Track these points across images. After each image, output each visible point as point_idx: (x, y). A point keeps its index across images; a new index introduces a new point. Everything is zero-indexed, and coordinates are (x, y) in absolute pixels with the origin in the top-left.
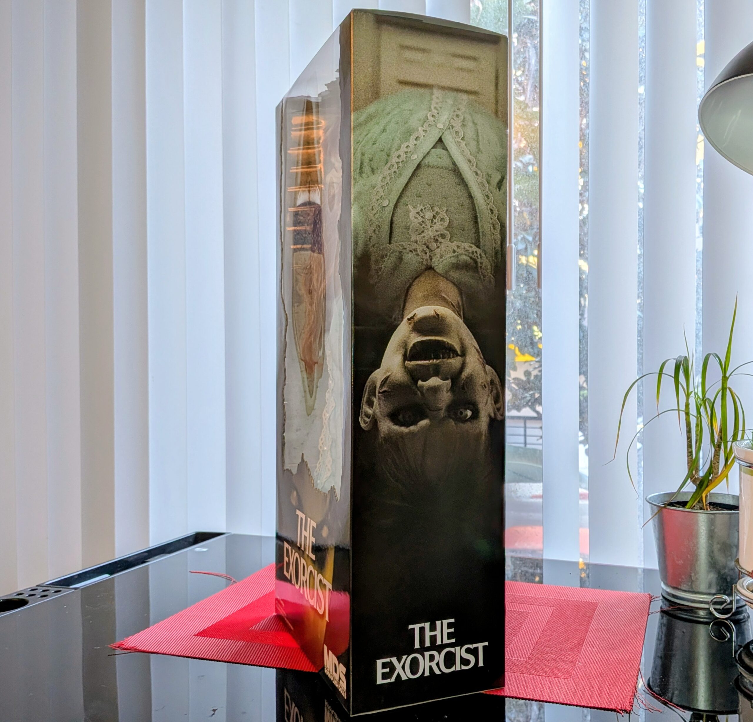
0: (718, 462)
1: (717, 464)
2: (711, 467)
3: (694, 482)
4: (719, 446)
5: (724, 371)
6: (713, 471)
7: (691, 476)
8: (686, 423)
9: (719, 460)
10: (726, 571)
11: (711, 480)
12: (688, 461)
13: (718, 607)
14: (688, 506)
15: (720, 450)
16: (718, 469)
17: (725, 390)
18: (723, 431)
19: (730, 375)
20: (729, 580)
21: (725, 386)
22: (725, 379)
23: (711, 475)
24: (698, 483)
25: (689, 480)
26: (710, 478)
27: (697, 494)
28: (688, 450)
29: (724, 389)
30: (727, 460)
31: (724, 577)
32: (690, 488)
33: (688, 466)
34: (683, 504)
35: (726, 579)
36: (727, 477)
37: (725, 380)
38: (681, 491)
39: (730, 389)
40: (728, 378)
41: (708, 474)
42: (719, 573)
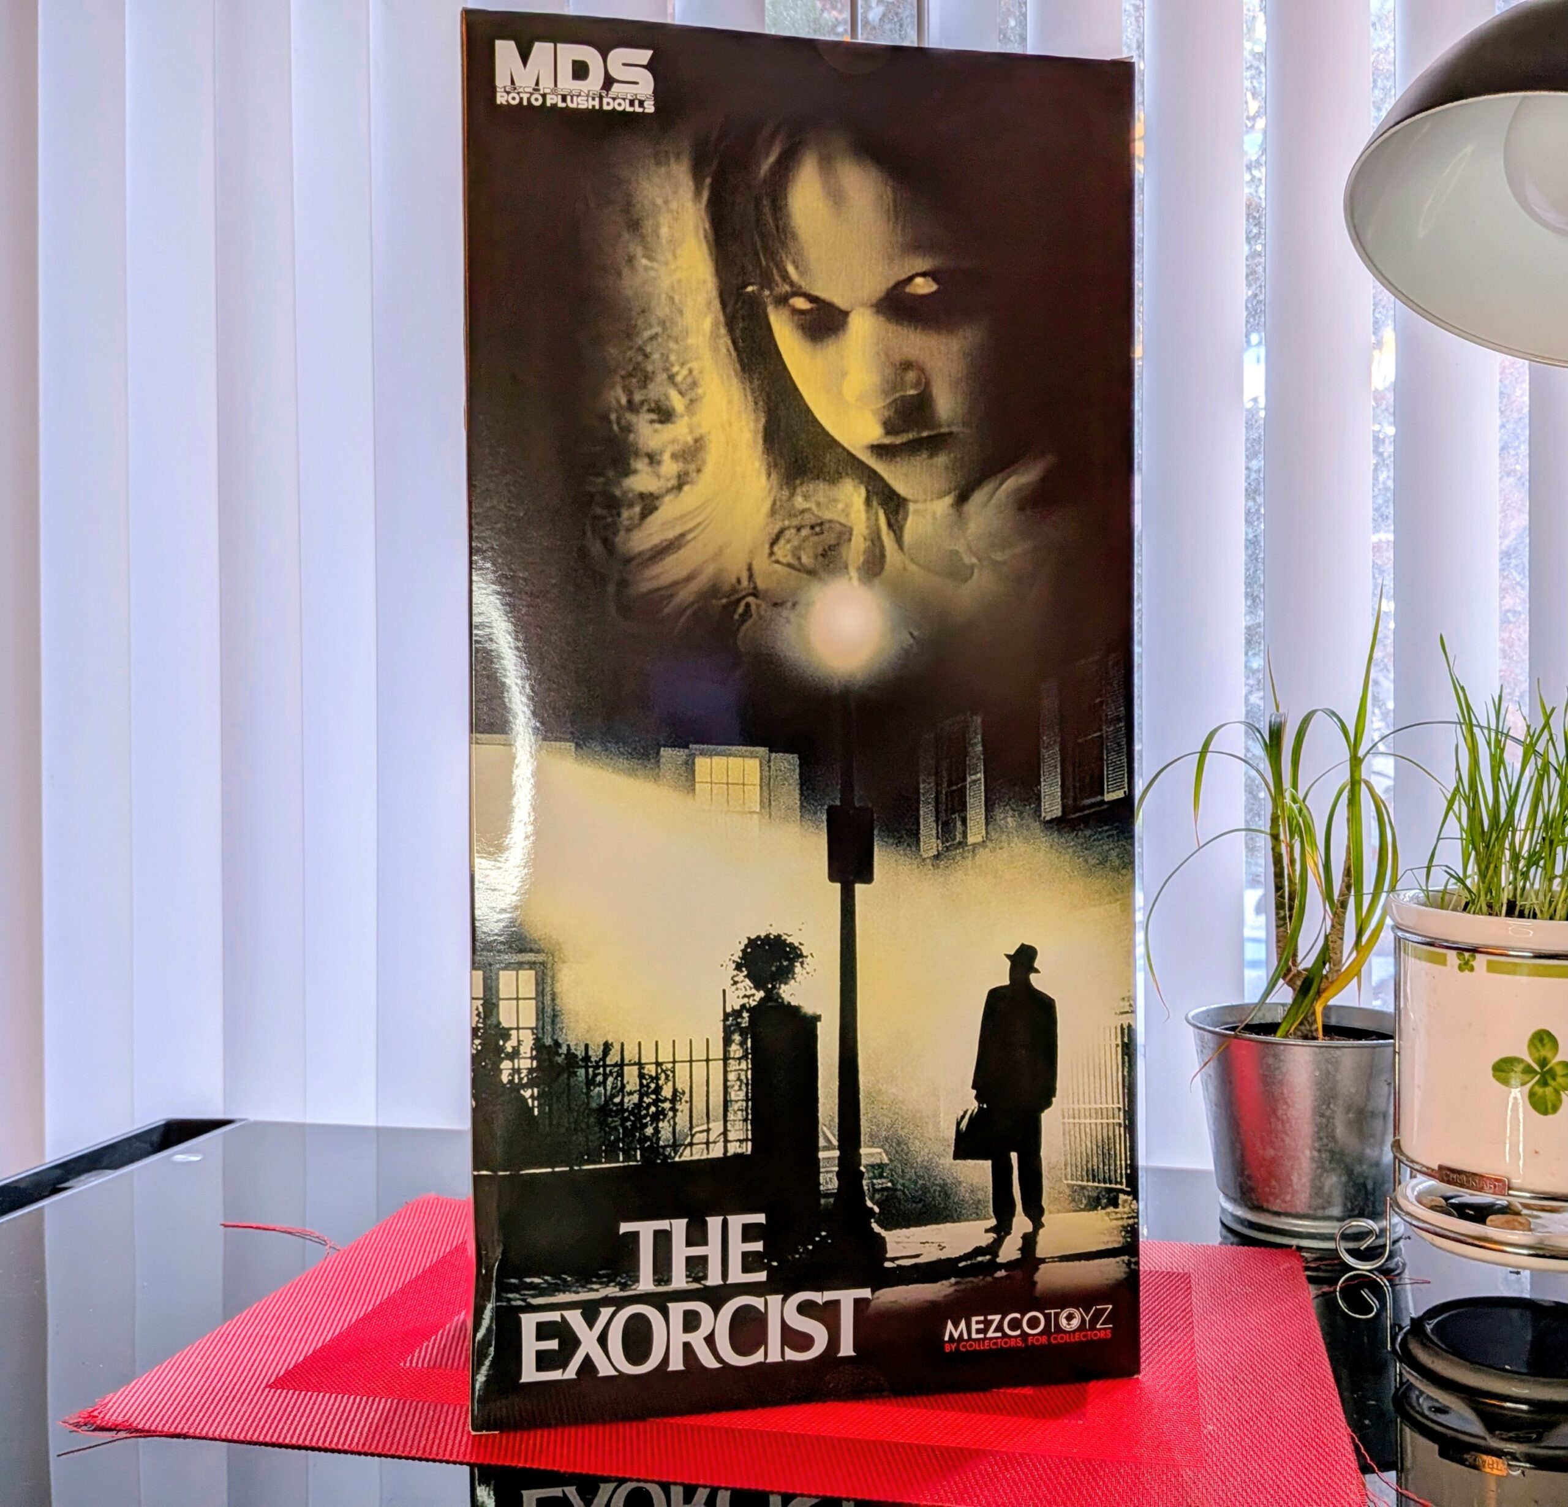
0: (1342, 939)
1: (1339, 942)
2: (1325, 949)
3: (1290, 983)
4: (1344, 905)
5: (1354, 747)
6: (1330, 957)
7: (1285, 970)
8: (1274, 856)
9: (1343, 933)
10: (1365, 1167)
11: (1326, 977)
12: (1277, 936)
13: (1352, 1245)
14: (1279, 1033)
15: (1344, 913)
16: (1341, 952)
17: (1357, 787)
18: (1353, 874)
19: (1365, 756)
20: (1370, 1187)
21: (1357, 778)
22: (1356, 761)
23: (1327, 966)
24: (1299, 983)
25: (1281, 981)
26: (1324, 972)
27: (1296, 1006)
28: (1277, 914)
29: (1355, 783)
30: (1360, 934)
31: (1361, 1180)
32: (1284, 994)
33: (1278, 947)
34: (1270, 1028)
35: (1364, 1185)
36: (1358, 974)
37: (1356, 766)
38: (1268, 1001)
39: (1367, 784)
40: (1361, 761)
41: (1321, 963)
42: (1349, 1172)
